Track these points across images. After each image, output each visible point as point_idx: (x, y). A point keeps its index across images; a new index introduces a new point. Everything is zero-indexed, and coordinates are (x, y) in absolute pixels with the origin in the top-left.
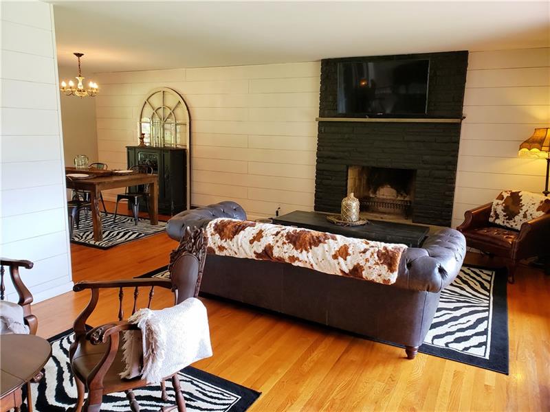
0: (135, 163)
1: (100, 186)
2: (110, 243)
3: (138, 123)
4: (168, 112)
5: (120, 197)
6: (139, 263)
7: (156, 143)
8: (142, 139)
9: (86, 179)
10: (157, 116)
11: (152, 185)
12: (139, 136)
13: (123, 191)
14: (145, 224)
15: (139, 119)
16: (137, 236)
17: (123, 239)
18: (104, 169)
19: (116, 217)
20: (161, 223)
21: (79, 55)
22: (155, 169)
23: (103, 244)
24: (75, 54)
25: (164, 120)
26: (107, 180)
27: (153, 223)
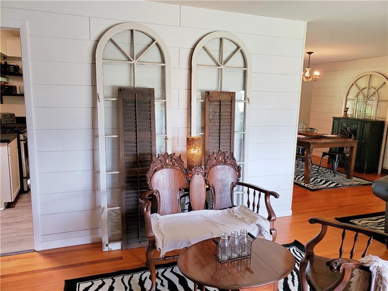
0: (338, 130)
1: (313, 145)
2: (315, 187)
3: (344, 101)
4: (372, 91)
5: (324, 154)
6: (339, 207)
7: (358, 116)
8: (346, 111)
9: (303, 139)
10: (361, 94)
11: (352, 148)
12: (343, 110)
13: (327, 150)
14: (341, 177)
15: (345, 97)
16: (336, 185)
17: (325, 185)
18: (315, 132)
19: (319, 168)
20: (354, 179)
21: (310, 53)
22: (355, 136)
23: (310, 186)
24: (307, 53)
25: (367, 98)
26: (319, 141)
27: (349, 177)
